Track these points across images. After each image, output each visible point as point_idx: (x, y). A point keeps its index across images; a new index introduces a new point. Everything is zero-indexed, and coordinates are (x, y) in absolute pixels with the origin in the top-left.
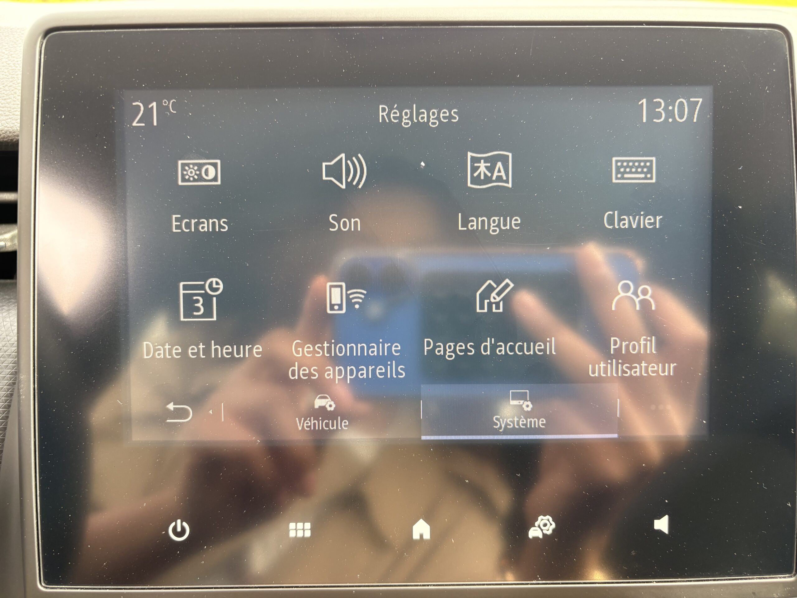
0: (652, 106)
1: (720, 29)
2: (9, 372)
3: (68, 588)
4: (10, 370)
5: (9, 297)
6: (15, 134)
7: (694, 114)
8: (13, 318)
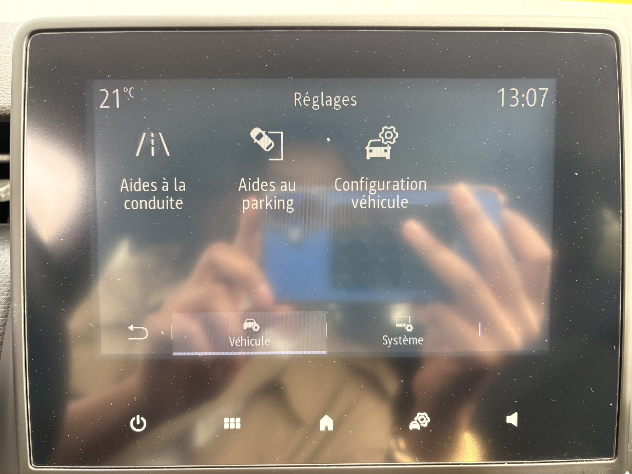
0: (509, 94)
1: (563, 33)
2: (4, 298)
3: (52, 468)
4: (5, 296)
5: (4, 238)
6: (7, 109)
7: (542, 100)
8: (7, 255)
